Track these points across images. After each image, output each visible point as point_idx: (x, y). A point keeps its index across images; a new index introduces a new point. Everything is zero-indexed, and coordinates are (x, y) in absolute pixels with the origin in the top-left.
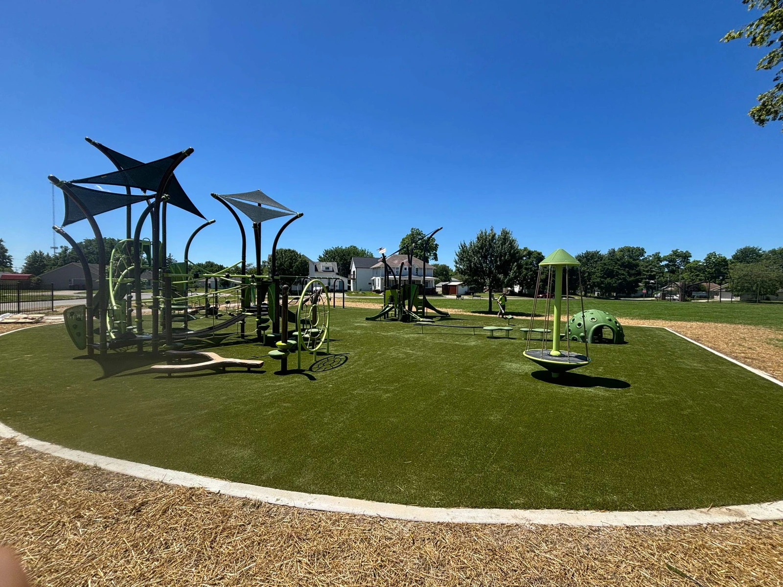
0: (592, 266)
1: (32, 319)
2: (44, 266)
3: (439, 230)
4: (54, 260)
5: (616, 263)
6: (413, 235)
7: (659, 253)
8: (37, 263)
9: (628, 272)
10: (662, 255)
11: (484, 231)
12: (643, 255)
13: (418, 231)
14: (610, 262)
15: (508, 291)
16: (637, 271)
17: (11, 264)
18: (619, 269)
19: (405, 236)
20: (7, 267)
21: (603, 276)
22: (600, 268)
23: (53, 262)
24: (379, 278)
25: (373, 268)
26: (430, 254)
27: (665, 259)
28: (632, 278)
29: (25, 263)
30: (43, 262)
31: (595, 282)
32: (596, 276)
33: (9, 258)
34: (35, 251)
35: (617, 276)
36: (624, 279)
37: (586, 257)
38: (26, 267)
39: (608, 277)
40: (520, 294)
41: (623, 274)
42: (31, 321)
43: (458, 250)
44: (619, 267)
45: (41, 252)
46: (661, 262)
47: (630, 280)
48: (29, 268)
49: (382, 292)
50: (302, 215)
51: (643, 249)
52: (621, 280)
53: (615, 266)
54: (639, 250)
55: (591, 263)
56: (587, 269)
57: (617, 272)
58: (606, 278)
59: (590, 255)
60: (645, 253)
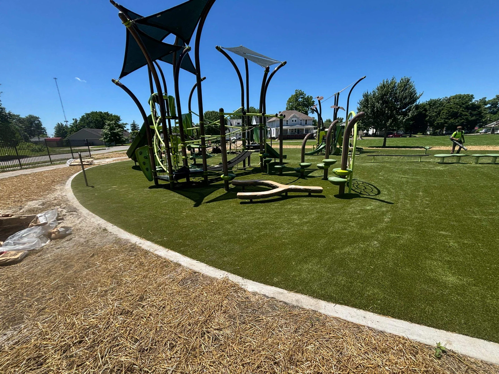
0: (433, 111)
1: (88, 162)
2: (66, 132)
3: (363, 79)
4: (71, 128)
5: (461, 106)
6: (297, 95)
7: (486, 98)
8: (61, 130)
9: (471, 113)
10: (487, 100)
11: (385, 81)
12: (471, 101)
13: (300, 92)
14: (455, 106)
15: (364, 133)
16: (478, 112)
17: (46, 133)
18: (463, 111)
19: (290, 97)
20: (45, 134)
21: (448, 117)
22: (446, 111)
23: (70, 129)
24: (274, 129)
25: (269, 122)
26: (309, 109)
27: (488, 103)
28: (474, 118)
29: (55, 131)
30: (64, 130)
31: (439, 123)
32: (441, 118)
33: (44, 129)
34: (58, 123)
35: (461, 117)
36: (467, 119)
37: (429, 104)
38: (56, 134)
39: (452, 118)
40: (374, 135)
41: (466, 115)
42: (87, 163)
43: (362, 98)
44: (464, 109)
45: (61, 124)
46: (486, 105)
47: (472, 119)
48: (57, 134)
49: (276, 138)
50: (285, 63)
51: (472, 96)
52: (464, 119)
53: (459, 109)
54: (469, 96)
55: (433, 109)
56: (429, 114)
57: (461, 113)
58: (449, 119)
59: (433, 102)
60: (474, 98)
